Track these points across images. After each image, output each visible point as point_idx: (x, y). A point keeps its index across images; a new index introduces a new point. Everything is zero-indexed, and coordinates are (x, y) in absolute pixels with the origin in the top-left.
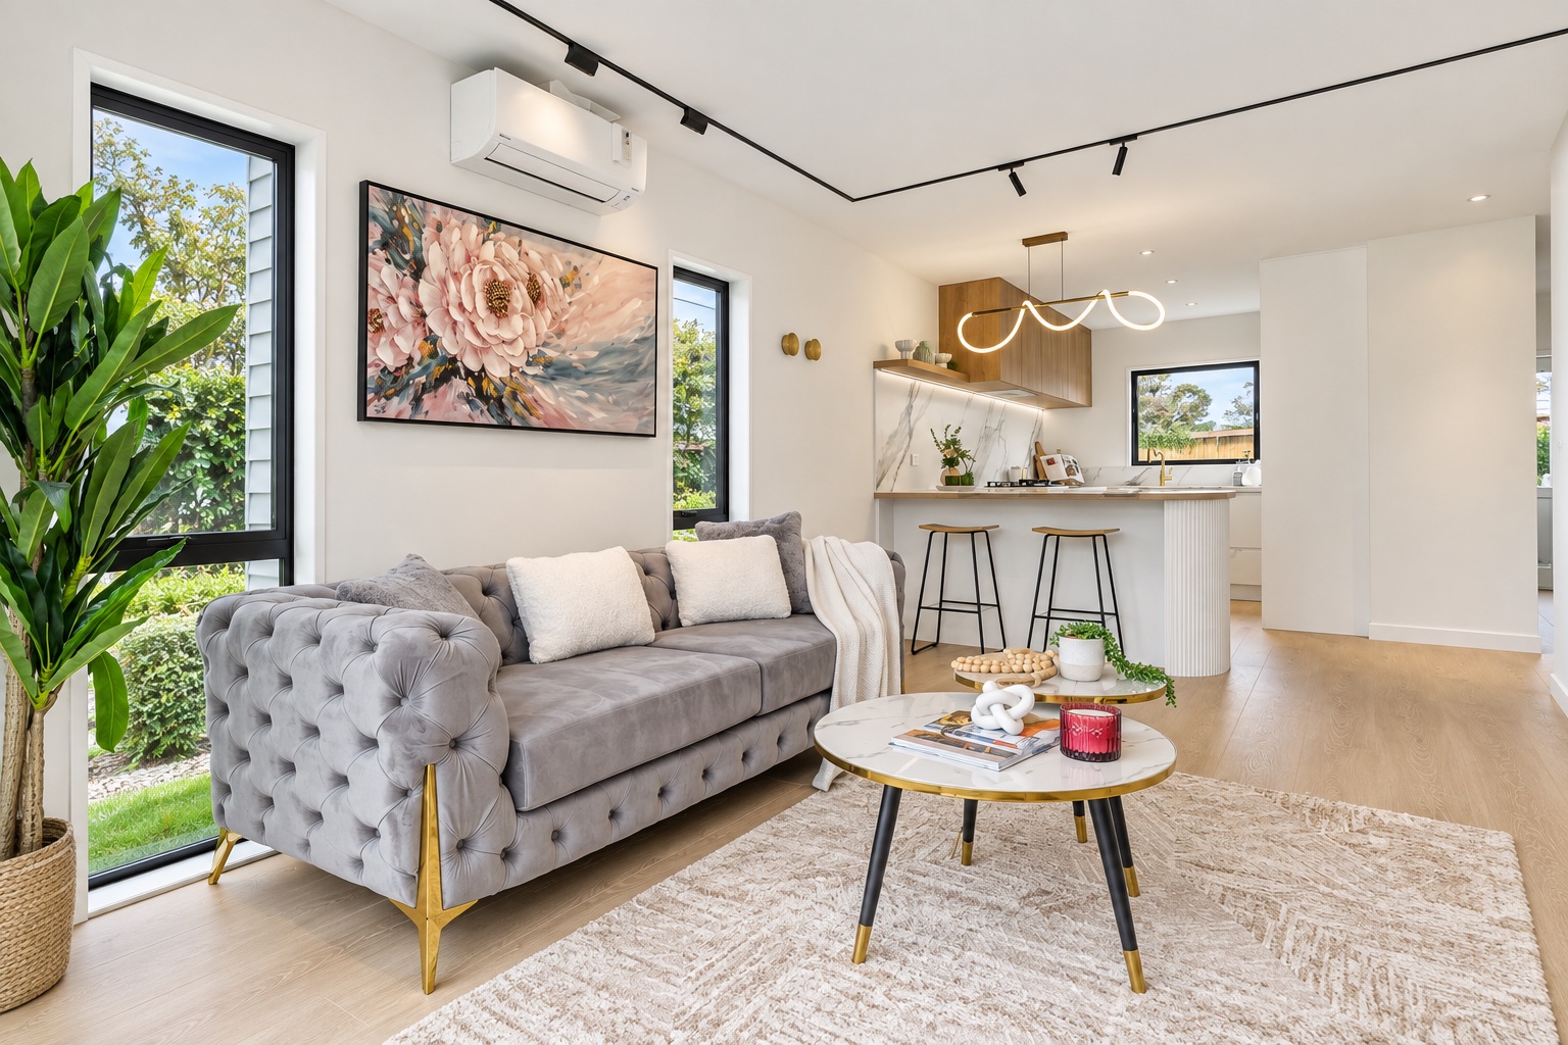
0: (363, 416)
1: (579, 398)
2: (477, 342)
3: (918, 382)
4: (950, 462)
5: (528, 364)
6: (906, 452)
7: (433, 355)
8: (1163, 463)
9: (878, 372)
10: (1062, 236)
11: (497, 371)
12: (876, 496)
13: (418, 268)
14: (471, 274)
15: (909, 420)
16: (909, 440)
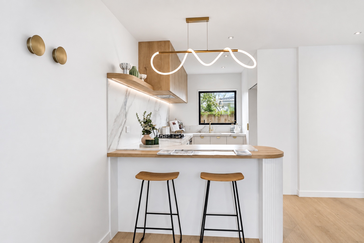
3: (129, 89)
4: (146, 132)
6: (124, 126)
8: (210, 124)
9: (110, 80)
10: (206, 19)
12: (109, 155)
15: (125, 109)
16: (125, 119)
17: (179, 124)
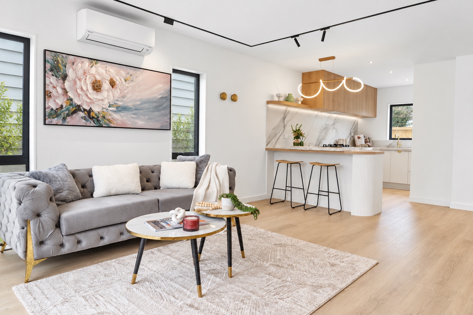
0: (45, 124)
1: (132, 118)
2: (88, 100)
3: (289, 108)
4: (297, 138)
5: (109, 107)
6: (282, 133)
7: (71, 105)
8: (399, 139)
9: (269, 105)
10: (333, 58)
11: (96, 109)
12: (266, 149)
13: (65, 77)
14: (86, 79)
15: (284, 122)
16: (284, 129)
17: (365, 138)
